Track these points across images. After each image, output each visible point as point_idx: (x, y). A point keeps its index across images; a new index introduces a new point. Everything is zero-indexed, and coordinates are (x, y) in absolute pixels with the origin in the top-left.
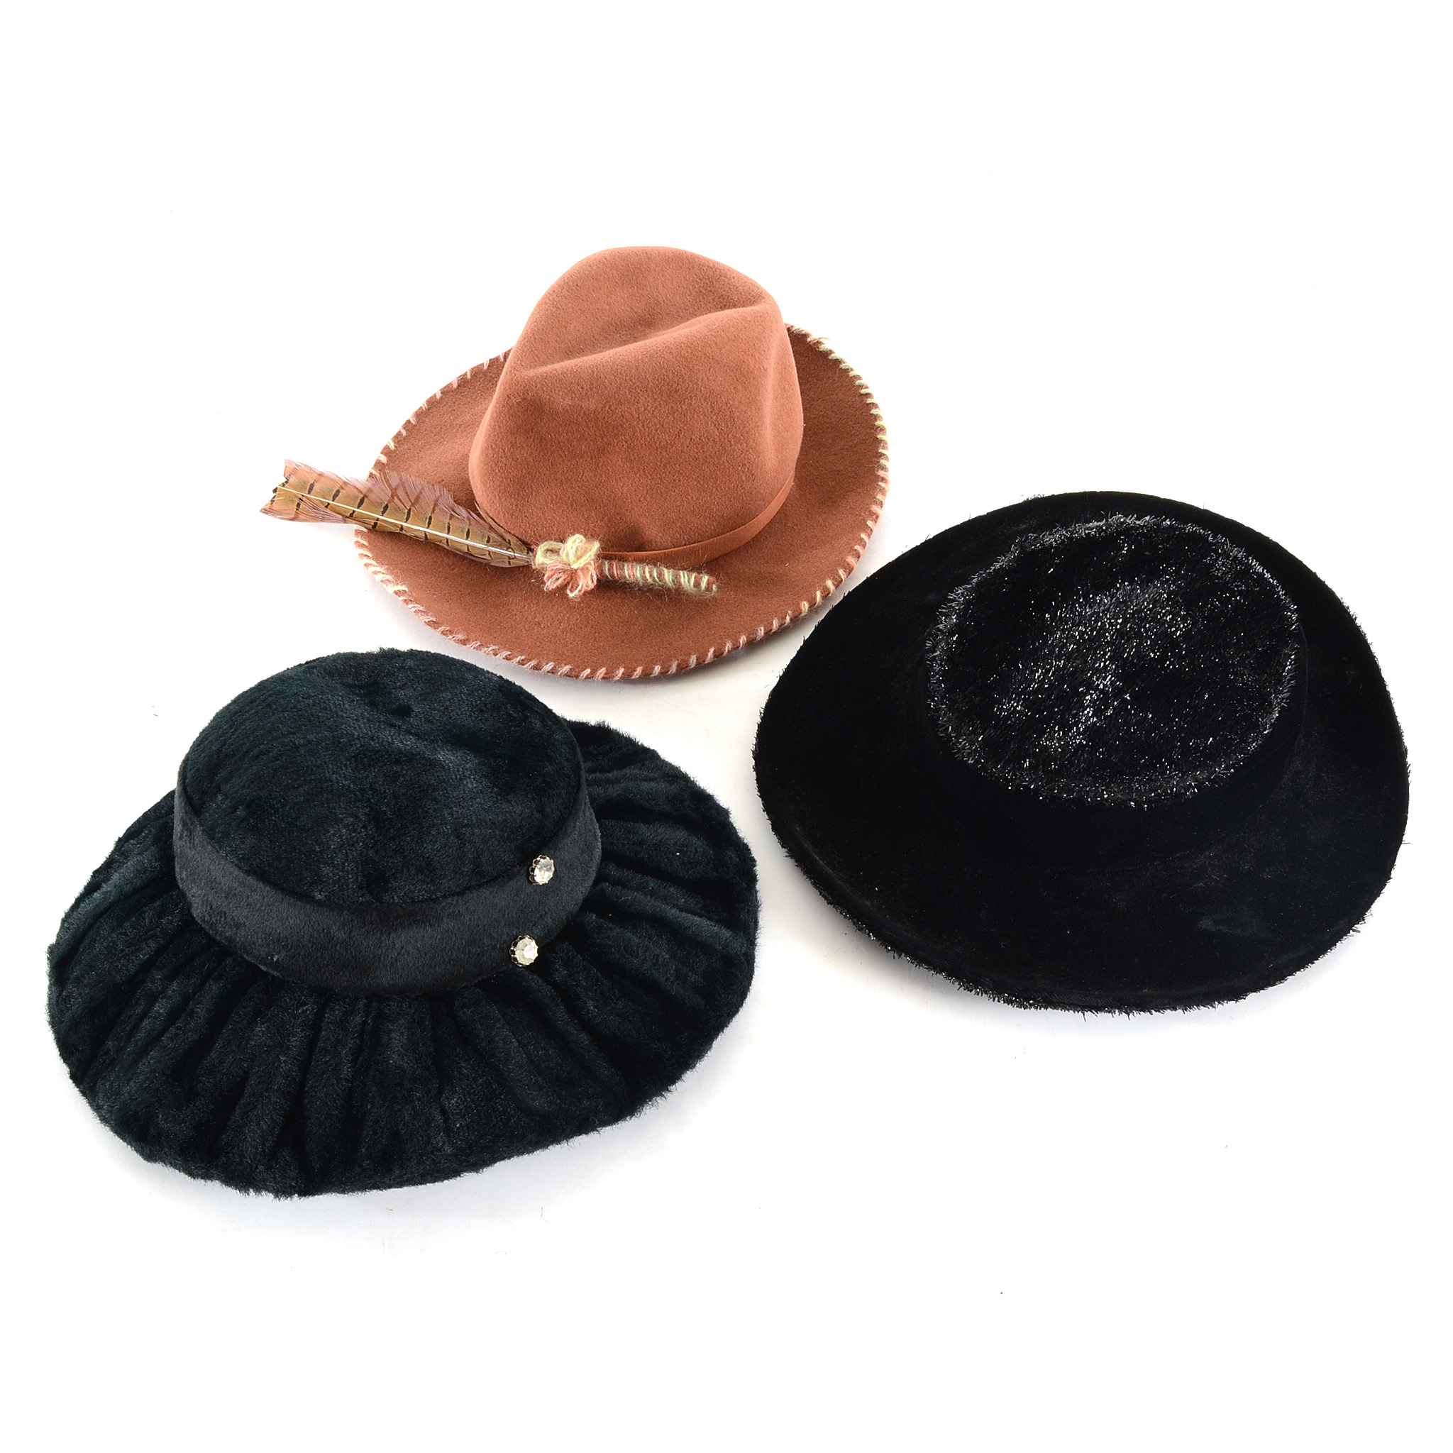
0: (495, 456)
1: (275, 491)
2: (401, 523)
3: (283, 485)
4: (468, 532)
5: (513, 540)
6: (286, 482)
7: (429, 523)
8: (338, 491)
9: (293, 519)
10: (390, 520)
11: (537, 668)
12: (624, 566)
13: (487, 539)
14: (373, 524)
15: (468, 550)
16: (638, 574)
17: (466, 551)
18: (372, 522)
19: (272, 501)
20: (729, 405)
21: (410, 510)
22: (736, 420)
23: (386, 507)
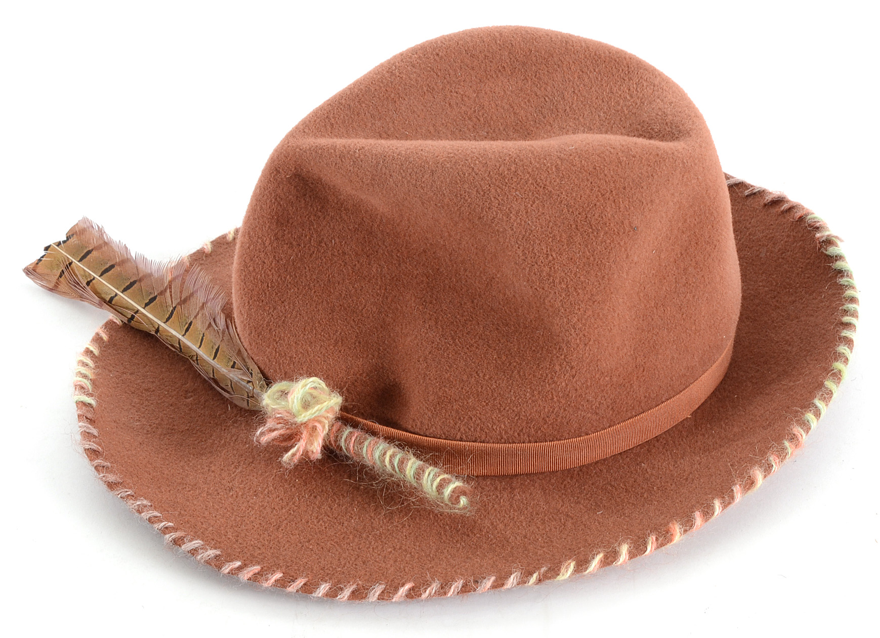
0: (252, 247)
1: (47, 249)
2: (159, 322)
3: (59, 244)
4: (217, 350)
5: (256, 370)
6: (64, 242)
7: (187, 330)
8: (112, 267)
9: (51, 290)
10: (150, 317)
11: (177, 542)
12: (366, 439)
13: (232, 363)
14: (130, 317)
15: (213, 376)
16: (377, 454)
17: (212, 377)
18: (130, 313)
19: (40, 260)
20: (550, 258)
21: (174, 308)
22: (557, 281)
23: (152, 300)
